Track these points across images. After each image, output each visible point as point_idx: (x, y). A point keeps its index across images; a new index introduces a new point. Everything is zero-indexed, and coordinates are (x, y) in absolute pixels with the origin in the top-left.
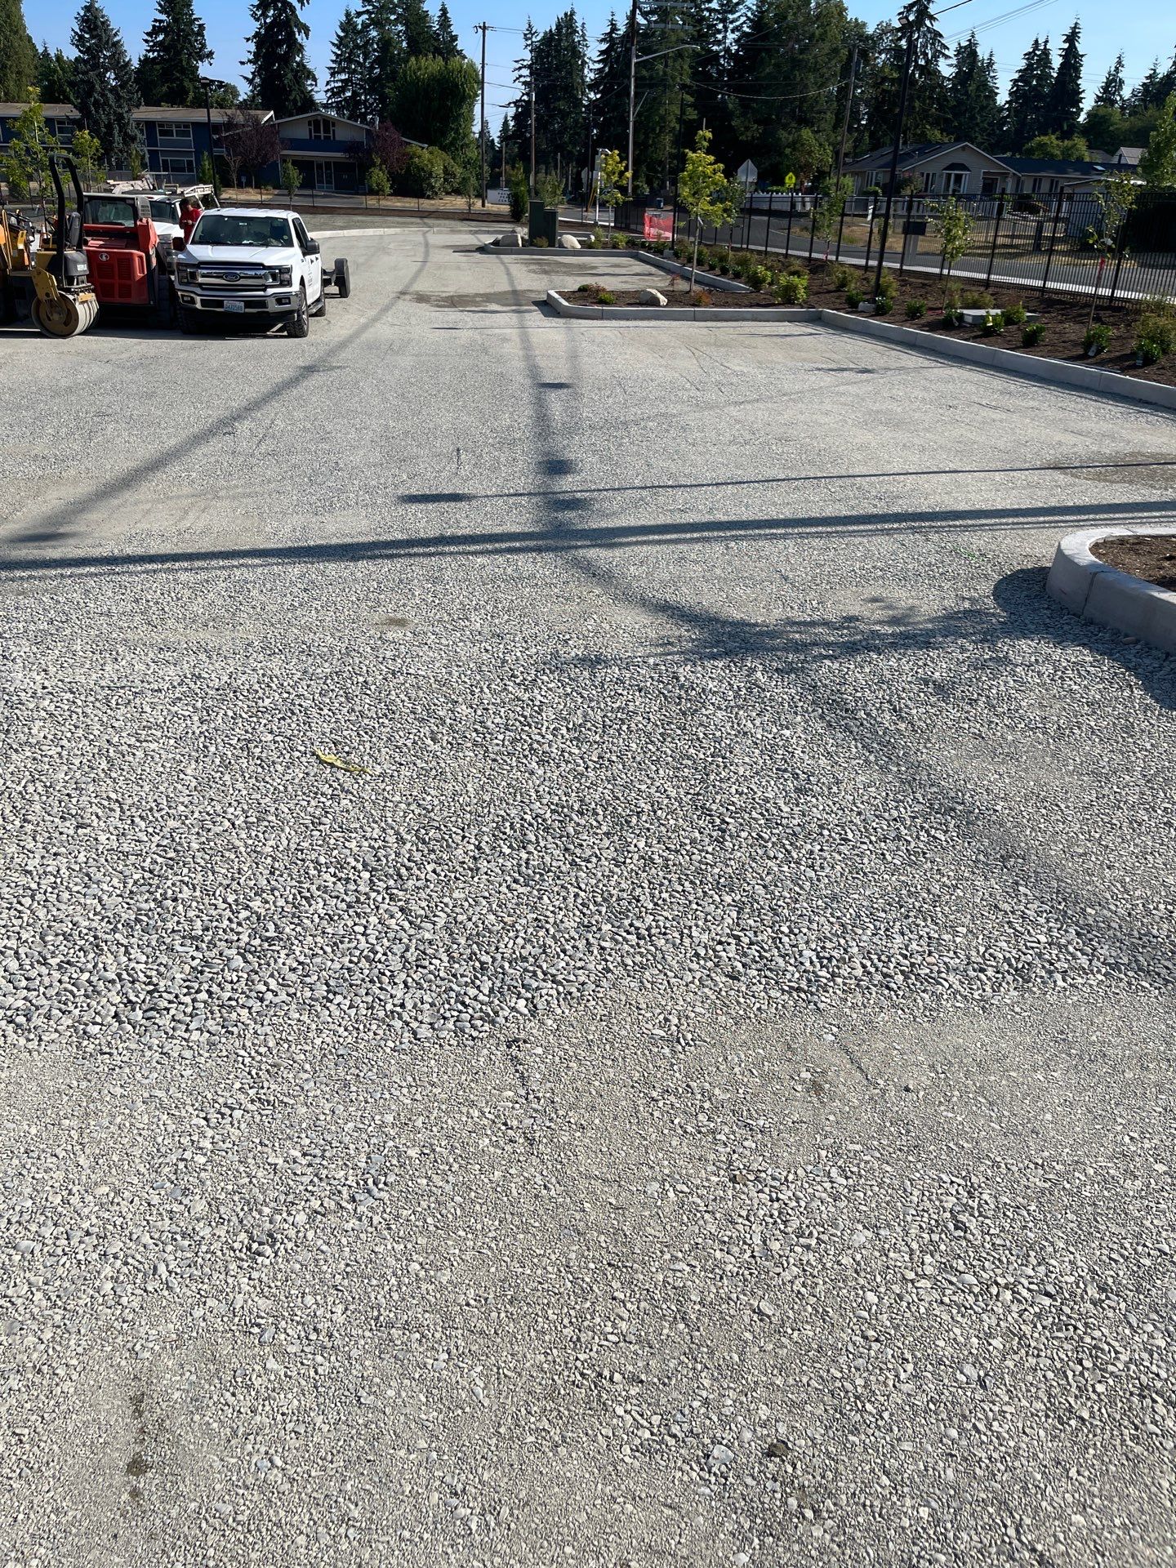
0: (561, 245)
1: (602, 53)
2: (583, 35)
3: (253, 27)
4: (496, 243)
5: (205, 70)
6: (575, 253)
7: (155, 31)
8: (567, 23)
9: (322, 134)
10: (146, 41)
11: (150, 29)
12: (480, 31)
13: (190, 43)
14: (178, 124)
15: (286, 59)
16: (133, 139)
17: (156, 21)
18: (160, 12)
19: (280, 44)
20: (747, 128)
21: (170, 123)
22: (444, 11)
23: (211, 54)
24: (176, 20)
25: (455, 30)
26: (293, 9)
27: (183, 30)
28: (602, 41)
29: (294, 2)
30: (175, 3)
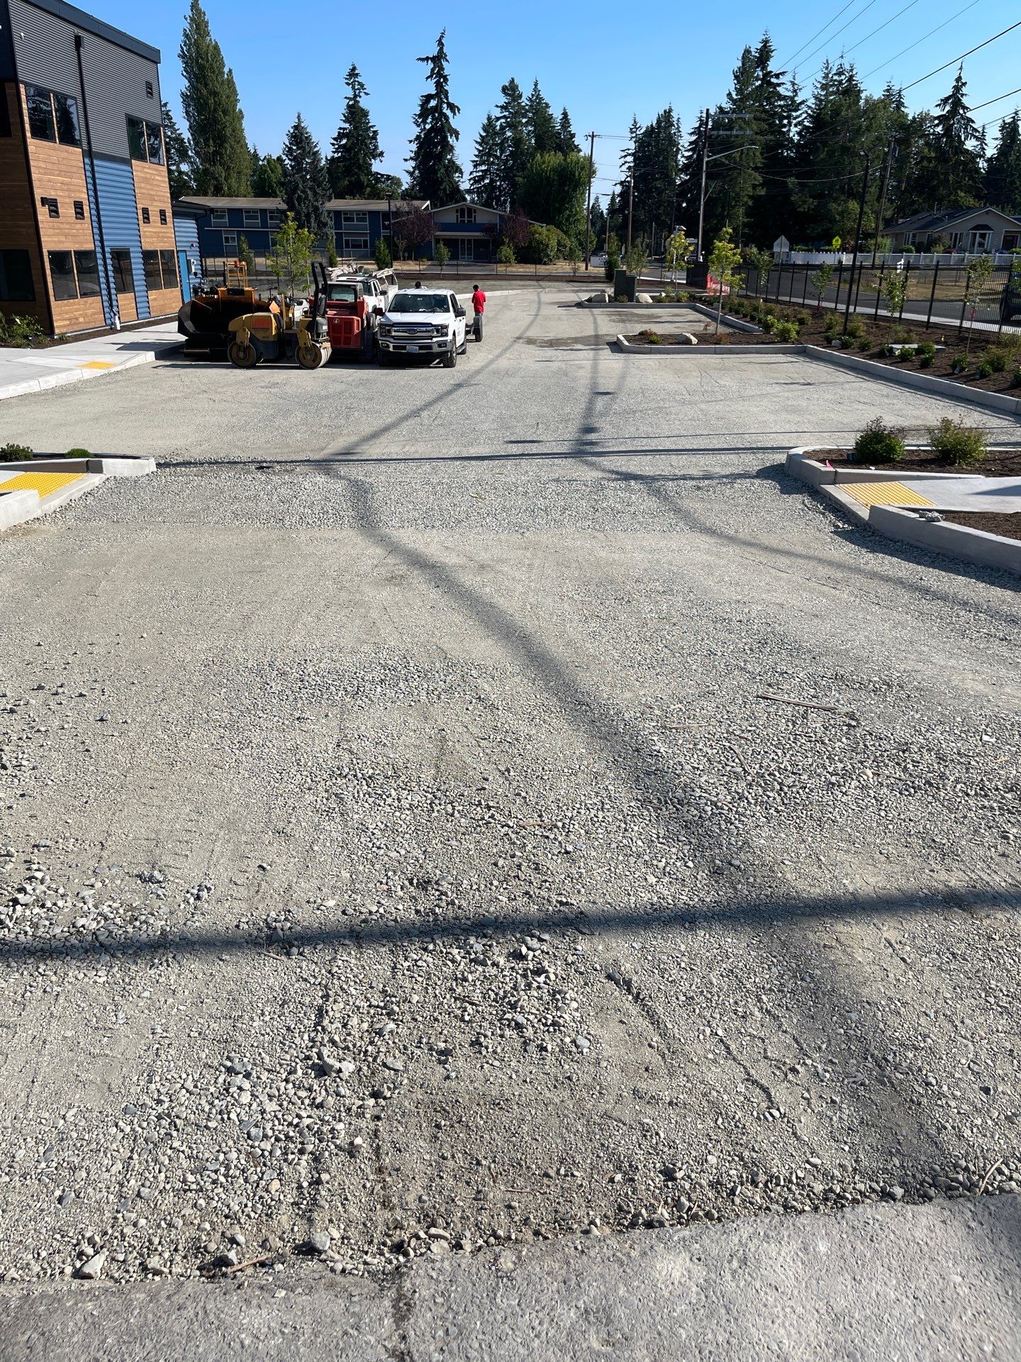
0: (638, 301)
1: (691, 143)
2: (679, 127)
3: (416, 131)
4: (589, 300)
5: (377, 166)
6: (648, 306)
7: (340, 136)
8: (666, 119)
9: (466, 219)
10: (333, 144)
11: (336, 135)
12: (590, 138)
13: (366, 145)
14: (358, 212)
15: (440, 157)
16: (325, 225)
17: (340, 128)
18: (344, 121)
19: (435, 145)
20: (804, 202)
21: (352, 212)
22: (565, 115)
23: (381, 154)
24: (356, 128)
25: (573, 129)
26: (447, 118)
27: (361, 135)
28: (691, 134)
29: (448, 112)
30: (355, 114)
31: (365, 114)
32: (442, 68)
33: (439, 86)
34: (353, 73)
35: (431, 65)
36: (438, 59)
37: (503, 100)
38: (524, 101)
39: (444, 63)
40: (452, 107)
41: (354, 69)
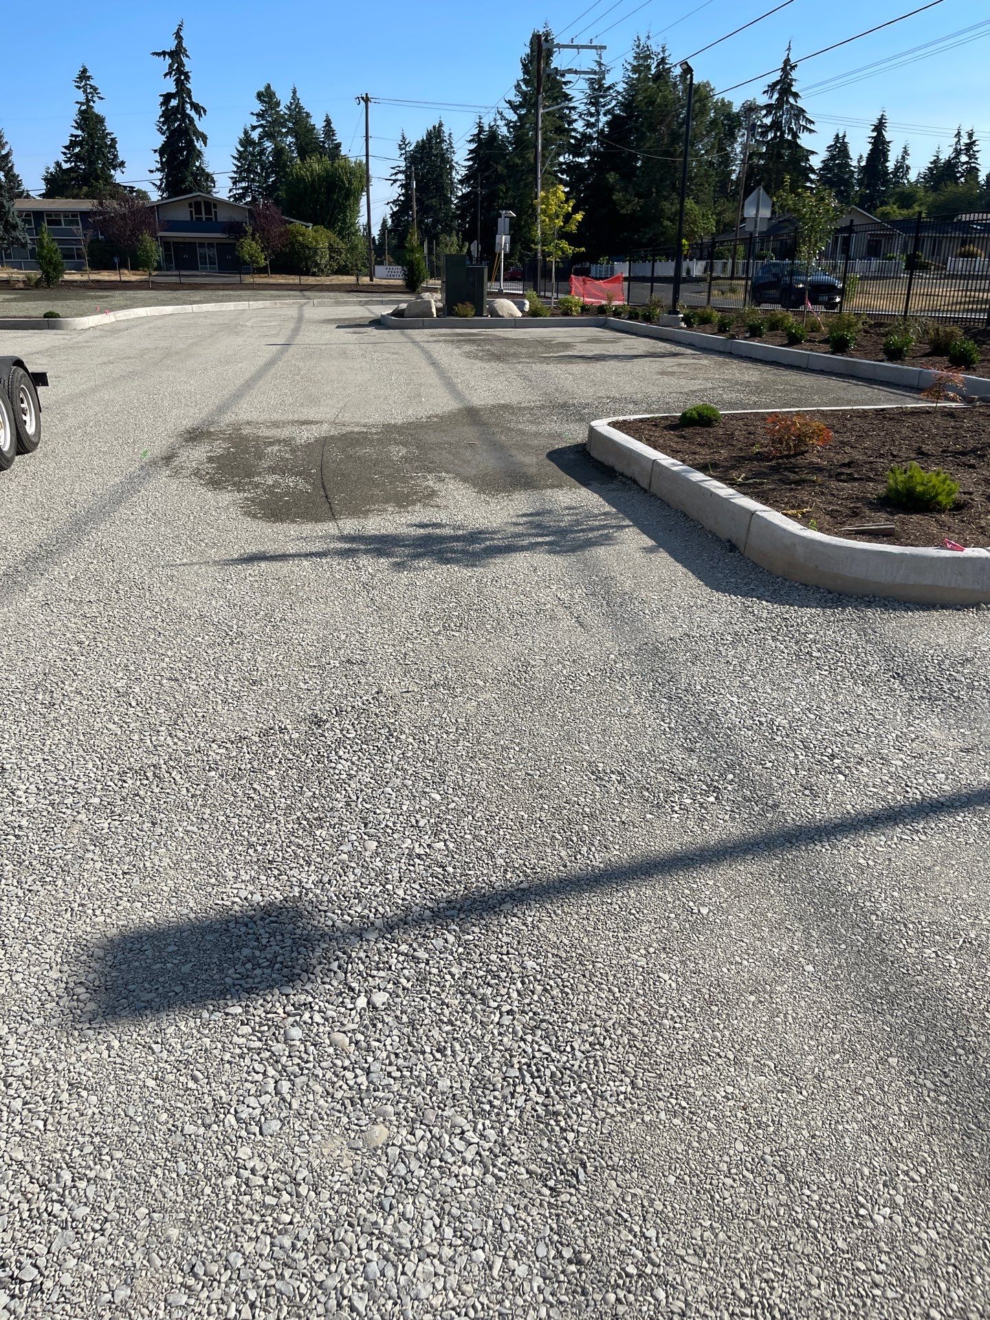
0: (494, 313)
1: (471, 152)
2: (451, 143)
3: (161, 140)
4: (398, 313)
5: (119, 177)
6: (515, 324)
7: (72, 144)
8: (436, 135)
9: (204, 216)
10: (64, 154)
11: (68, 143)
12: (363, 103)
13: (103, 154)
15: (187, 163)
17: (72, 136)
18: (76, 128)
19: (181, 150)
20: (629, 202)
21: (58, 213)
22: (328, 122)
23: (122, 164)
24: (89, 135)
25: (339, 138)
26: (191, 120)
27: (97, 144)
28: (470, 141)
29: (193, 113)
30: (89, 121)
31: (100, 120)
32: (181, 64)
33: (179, 83)
34: (84, 76)
35: (168, 60)
36: (176, 54)
37: (258, 107)
38: (282, 109)
39: (185, 59)
40: (196, 107)
41: (85, 71)
